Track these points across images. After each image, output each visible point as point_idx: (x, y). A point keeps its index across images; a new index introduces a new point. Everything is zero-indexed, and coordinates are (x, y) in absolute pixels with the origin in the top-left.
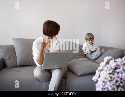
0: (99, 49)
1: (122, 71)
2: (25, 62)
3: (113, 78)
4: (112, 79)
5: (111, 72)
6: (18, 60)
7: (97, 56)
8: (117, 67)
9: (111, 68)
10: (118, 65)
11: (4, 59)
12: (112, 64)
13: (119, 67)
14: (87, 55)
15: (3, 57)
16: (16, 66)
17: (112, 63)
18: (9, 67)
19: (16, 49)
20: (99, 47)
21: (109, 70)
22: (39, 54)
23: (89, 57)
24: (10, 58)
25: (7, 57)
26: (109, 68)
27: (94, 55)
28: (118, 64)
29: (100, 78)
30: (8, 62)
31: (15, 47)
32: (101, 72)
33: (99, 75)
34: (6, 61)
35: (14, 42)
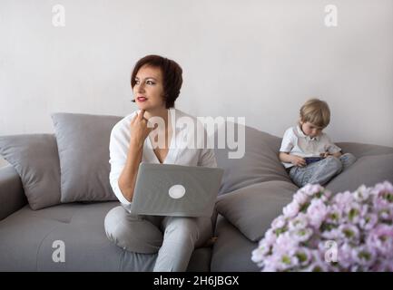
0: (336, 150)
1: (343, 235)
2: (87, 190)
3: (309, 258)
4: (305, 263)
5: (304, 238)
6: (66, 185)
7: (324, 174)
8: (329, 221)
9: (309, 226)
10: (334, 216)
11: (20, 178)
12: (317, 212)
13: (334, 222)
14: (292, 171)
15: (19, 171)
16: (59, 204)
17: (317, 207)
18: (34, 206)
19: (60, 146)
20: (337, 144)
21: (302, 232)
22: (126, 164)
23: (300, 177)
24: (38, 177)
25: (31, 175)
26: (300, 226)
27: (317, 173)
28: (333, 212)
29: (269, 257)
30: (33, 190)
31: (59, 141)
32: (278, 235)
33: (271, 247)
34: (26, 186)
35: (56, 124)
